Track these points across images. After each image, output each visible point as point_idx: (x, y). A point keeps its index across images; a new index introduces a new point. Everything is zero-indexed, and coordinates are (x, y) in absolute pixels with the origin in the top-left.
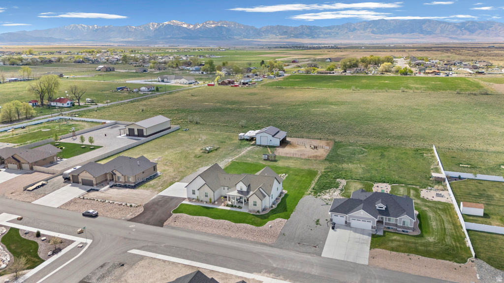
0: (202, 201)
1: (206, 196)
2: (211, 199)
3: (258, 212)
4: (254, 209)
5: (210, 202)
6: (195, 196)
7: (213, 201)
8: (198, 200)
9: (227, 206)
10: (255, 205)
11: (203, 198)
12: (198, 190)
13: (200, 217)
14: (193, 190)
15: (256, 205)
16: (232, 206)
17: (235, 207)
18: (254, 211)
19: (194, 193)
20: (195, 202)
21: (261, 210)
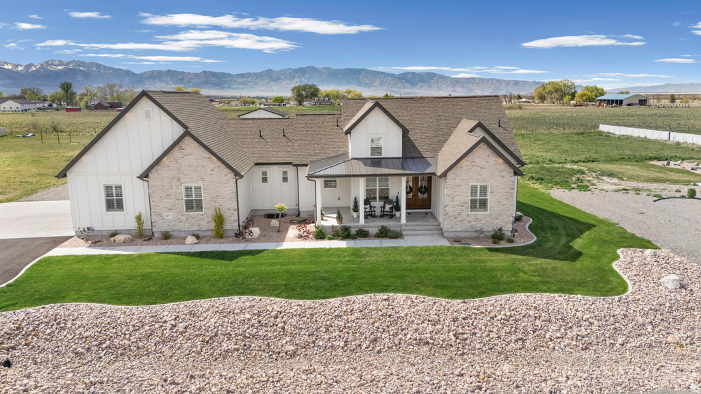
0: (166, 236)
1: (193, 205)
2: (219, 220)
3: (498, 236)
4: (478, 226)
5: (219, 233)
6: (123, 221)
7: (231, 225)
8: (142, 235)
9: (320, 235)
10: (480, 204)
11: (172, 217)
12: (145, 176)
13: (204, 303)
14: (108, 189)
15: (483, 204)
16: (345, 234)
17: (363, 234)
18: (478, 235)
19: (114, 202)
20: (125, 243)
21: (507, 228)
